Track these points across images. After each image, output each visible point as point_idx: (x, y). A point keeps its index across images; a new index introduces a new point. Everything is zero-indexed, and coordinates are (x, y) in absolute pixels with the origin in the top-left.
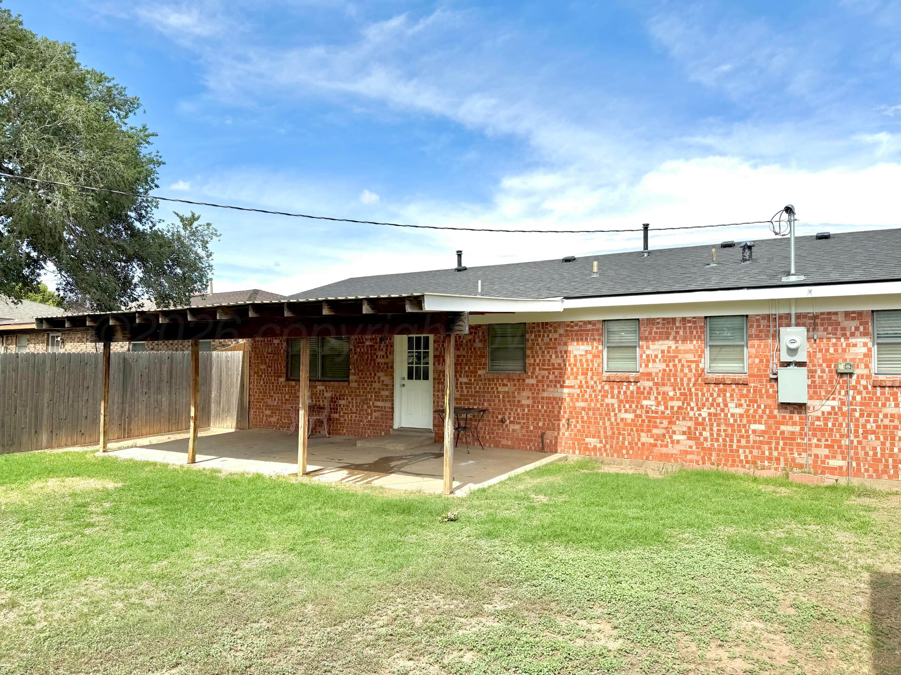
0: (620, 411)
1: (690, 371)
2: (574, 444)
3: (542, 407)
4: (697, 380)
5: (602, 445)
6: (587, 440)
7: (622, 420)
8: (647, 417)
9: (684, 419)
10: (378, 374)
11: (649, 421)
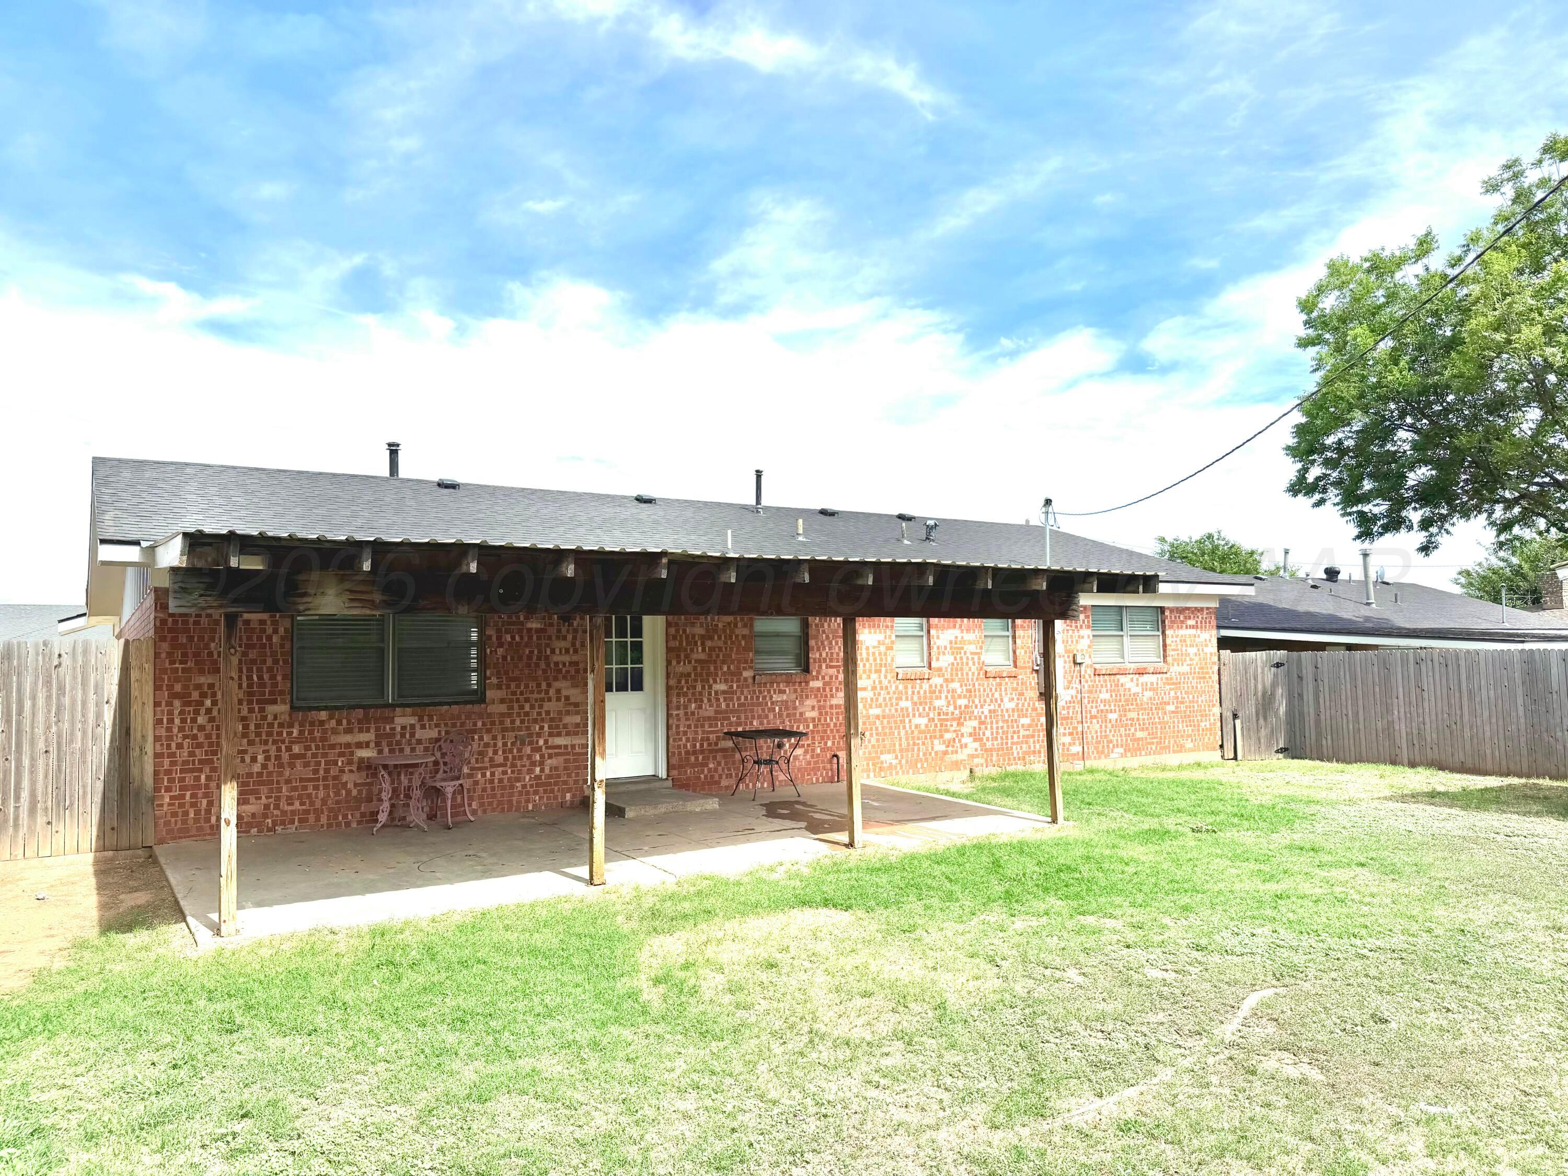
0: (914, 716)
1: (974, 664)
2: (868, 765)
3: (831, 719)
4: (979, 674)
5: (897, 761)
6: (883, 757)
7: (916, 726)
8: (939, 720)
9: (970, 719)
10: (557, 684)
11: (941, 725)
